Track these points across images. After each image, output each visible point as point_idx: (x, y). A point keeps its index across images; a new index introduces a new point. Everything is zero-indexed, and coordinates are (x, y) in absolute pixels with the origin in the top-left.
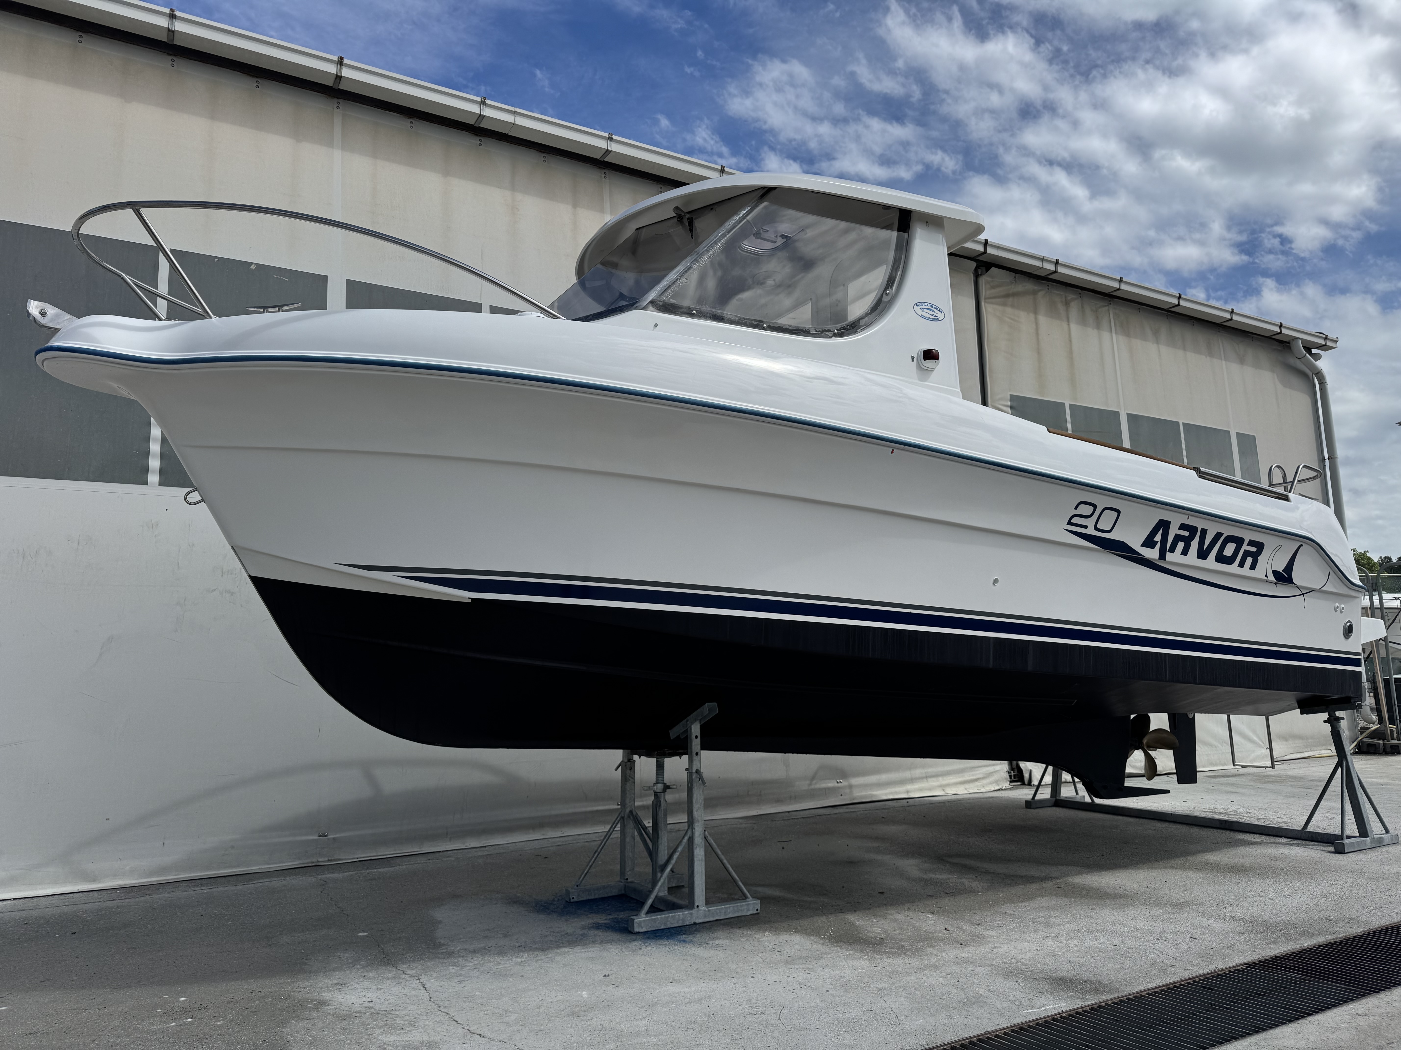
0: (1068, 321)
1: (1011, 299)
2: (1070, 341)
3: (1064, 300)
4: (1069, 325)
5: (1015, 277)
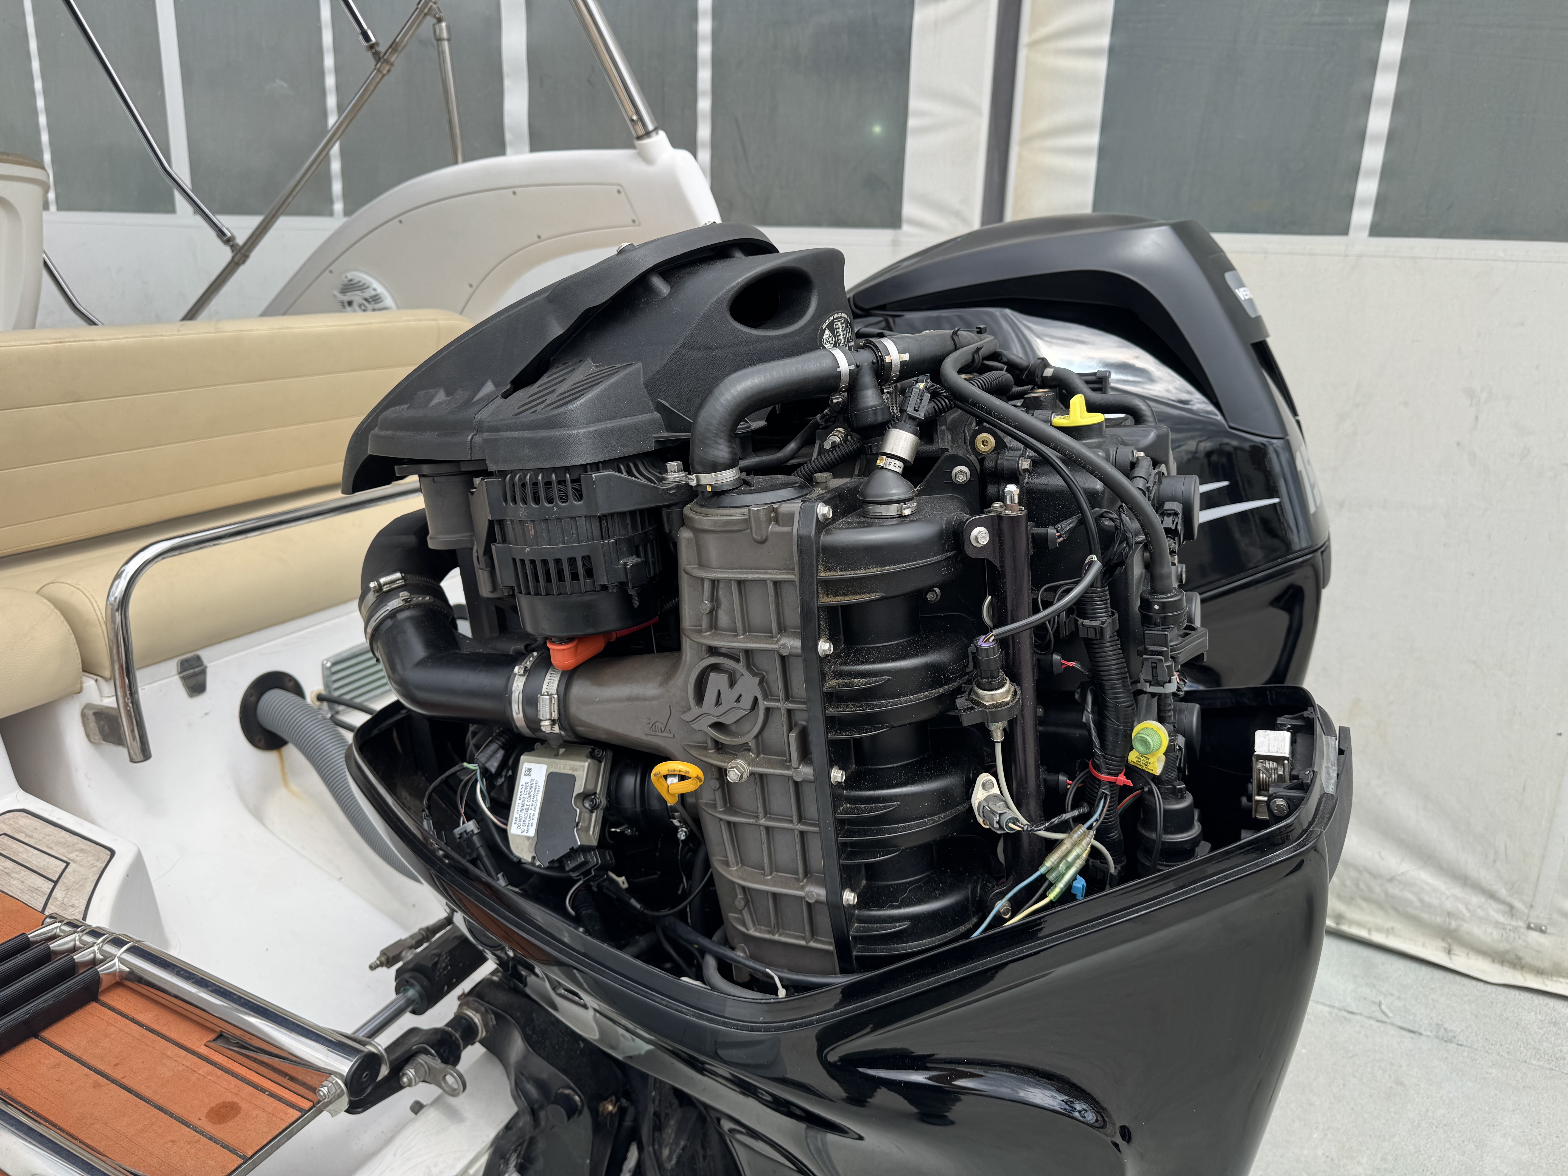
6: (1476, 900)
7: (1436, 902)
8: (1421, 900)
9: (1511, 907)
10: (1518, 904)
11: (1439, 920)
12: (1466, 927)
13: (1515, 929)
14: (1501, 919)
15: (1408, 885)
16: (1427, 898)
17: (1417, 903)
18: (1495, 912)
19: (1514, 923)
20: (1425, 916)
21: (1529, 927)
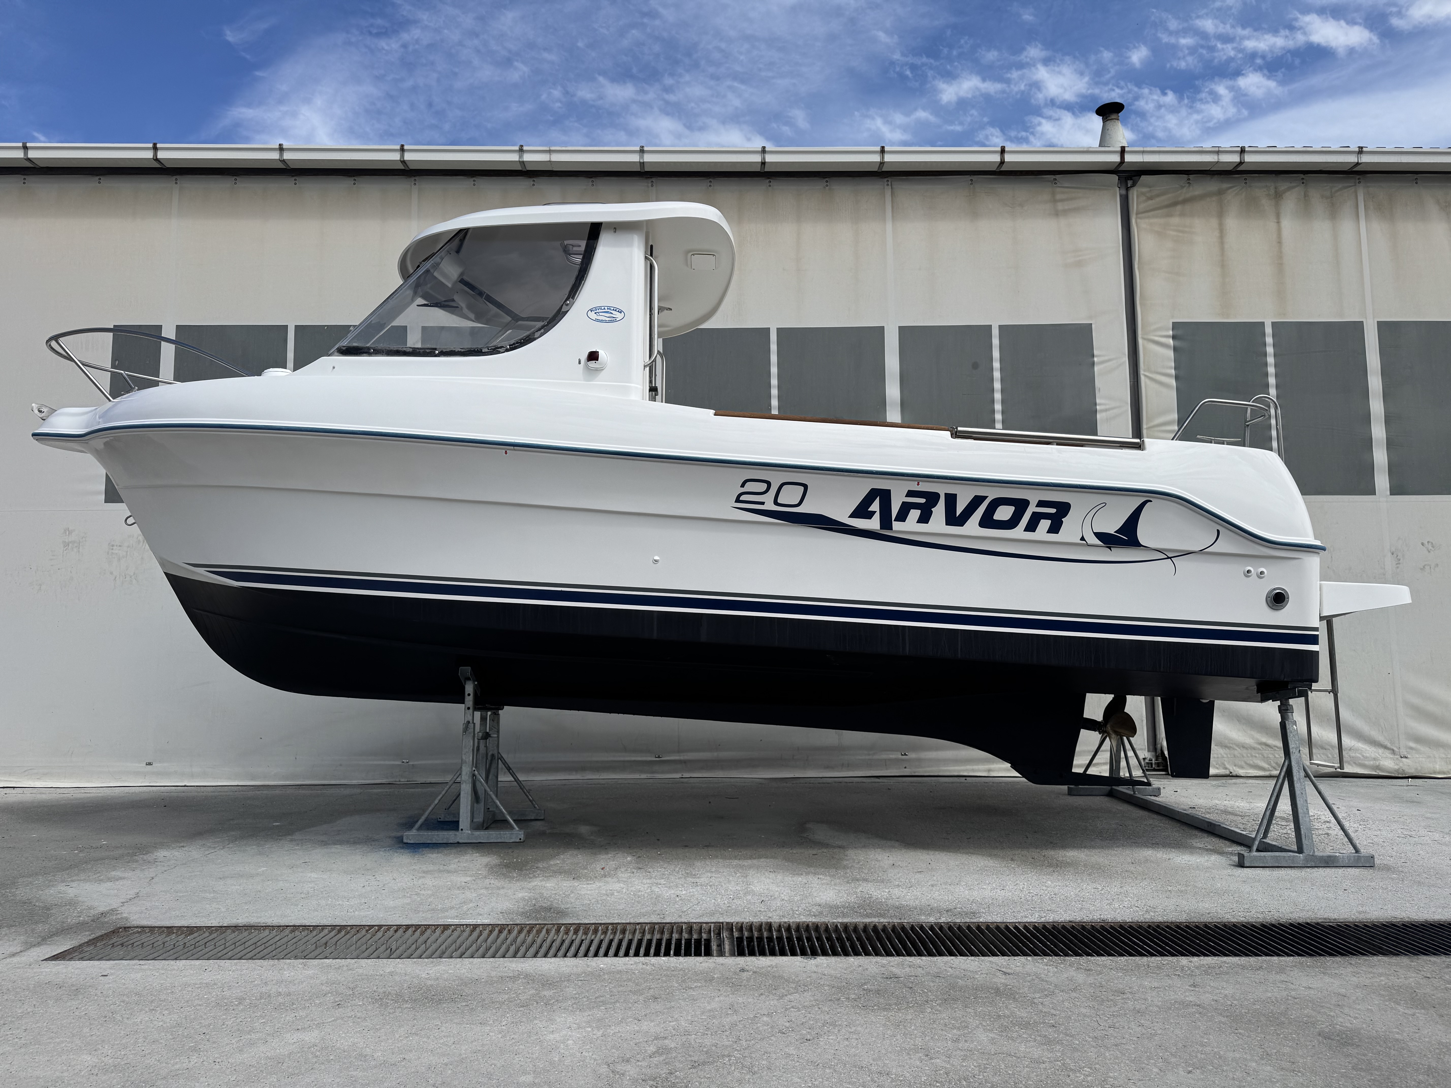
0: (1278, 216)
1: (1179, 208)
2: (1280, 243)
3: (1272, 191)
4: (1278, 222)
5: (1189, 179)
6: (1381, 751)
7: (1368, 755)
8: (1363, 756)
9: (1393, 750)
10: (1395, 749)
11: (1372, 763)
12: (1382, 763)
13: (1397, 758)
14: (1392, 757)
15: (1357, 750)
16: (1365, 754)
17: (1362, 758)
18: (1387, 753)
19: (1396, 757)
20: (1367, 763)
21: (1401, 757)
